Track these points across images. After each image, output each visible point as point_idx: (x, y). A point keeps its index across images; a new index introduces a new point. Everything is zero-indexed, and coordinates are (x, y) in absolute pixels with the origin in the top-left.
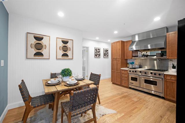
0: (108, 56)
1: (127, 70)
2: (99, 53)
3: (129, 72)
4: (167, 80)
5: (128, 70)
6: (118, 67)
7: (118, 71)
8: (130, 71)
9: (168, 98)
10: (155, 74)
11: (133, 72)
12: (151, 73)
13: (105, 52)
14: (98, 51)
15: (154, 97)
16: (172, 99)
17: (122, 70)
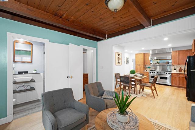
4: (173, 76)
5: (149, 72)
11: (153, 73)
16: (175, 85)
17: (144, 72)
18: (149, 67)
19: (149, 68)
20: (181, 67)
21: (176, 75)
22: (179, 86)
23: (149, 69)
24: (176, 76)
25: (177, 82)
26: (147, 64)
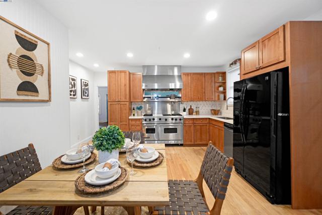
0: (88, 96)
1: (139, 119)
2: (75, 87)
3: (144, 122)
4: (187, 125)
5: (142, 119)
6: (124, 115)
7: (124, 123)
8: (146, 120)
9: (187, 143)
10: (176, 120)
11: (150, 120)
12: (172, 119)
13: (84, 87)
14: (73, 84)
15: (175, 148)
16: (190, 143)
17: (132, 120)
18: (139, 106)
19: (140, 108)
20: (191, 106)
21: (191, 122)
22: (196, 143)
23: (139, 112)
24: (190, 125)
25: (193, 136)
26: (135, 98)
